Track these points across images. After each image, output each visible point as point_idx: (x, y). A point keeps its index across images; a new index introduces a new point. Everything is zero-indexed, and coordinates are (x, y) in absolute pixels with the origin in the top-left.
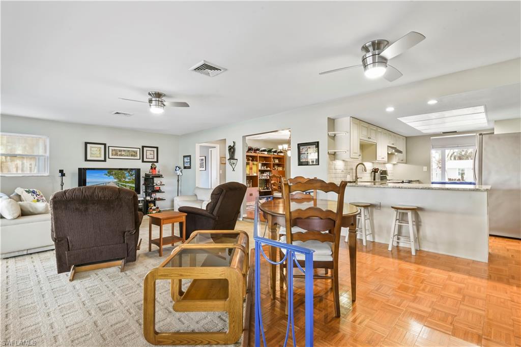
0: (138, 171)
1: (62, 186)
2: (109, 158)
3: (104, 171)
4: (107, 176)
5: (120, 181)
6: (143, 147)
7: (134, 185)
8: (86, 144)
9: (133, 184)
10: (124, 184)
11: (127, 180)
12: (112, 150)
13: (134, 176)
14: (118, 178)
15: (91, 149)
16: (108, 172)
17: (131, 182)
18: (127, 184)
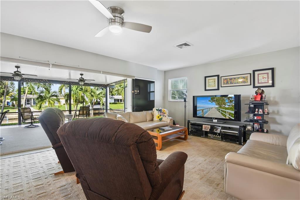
0: (238, 98)
1: (185, 108)
2: (221, 87)
3: (208, 98)
4: (210, 102)
5: (220, 107)
6: (254, 71)
7: (233, 112)
8: (206, 77)
9: (232, 110)
10: (225, 110)
11: (227, 106)
12: (224, 79)
13: (234, 102)
14: (219, 104)
15: (208, 82)
16: (211, 99)
17: (231, 109)
18: (227, 111)
